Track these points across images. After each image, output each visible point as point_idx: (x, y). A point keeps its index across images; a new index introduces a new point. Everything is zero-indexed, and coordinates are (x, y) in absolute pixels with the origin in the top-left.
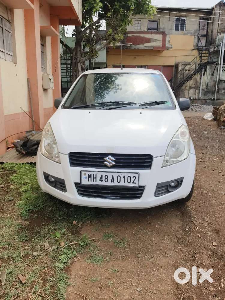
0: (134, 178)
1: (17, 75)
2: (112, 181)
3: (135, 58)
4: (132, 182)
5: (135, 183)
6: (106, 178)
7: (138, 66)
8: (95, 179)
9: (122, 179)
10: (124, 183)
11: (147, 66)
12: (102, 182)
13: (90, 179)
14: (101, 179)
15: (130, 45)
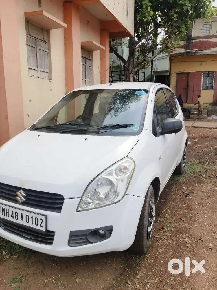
0: (41, 220)
1: (51, 90)
2: (21, 220)
3: (201, 64)
4: (39, 224)
5: (42, 227)
6: (16, 216)
7: (204, 72)
8: (7, 214)
9: (30, 219)
10: (32, 224)
11: (215, 71)
12: (13, 218)
13: (3, 212)
14: (12, 216)
15: (195, 51)
